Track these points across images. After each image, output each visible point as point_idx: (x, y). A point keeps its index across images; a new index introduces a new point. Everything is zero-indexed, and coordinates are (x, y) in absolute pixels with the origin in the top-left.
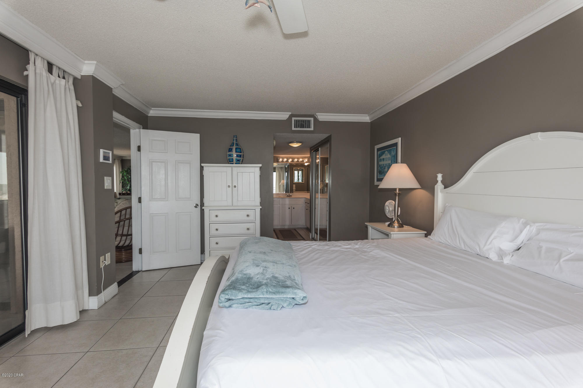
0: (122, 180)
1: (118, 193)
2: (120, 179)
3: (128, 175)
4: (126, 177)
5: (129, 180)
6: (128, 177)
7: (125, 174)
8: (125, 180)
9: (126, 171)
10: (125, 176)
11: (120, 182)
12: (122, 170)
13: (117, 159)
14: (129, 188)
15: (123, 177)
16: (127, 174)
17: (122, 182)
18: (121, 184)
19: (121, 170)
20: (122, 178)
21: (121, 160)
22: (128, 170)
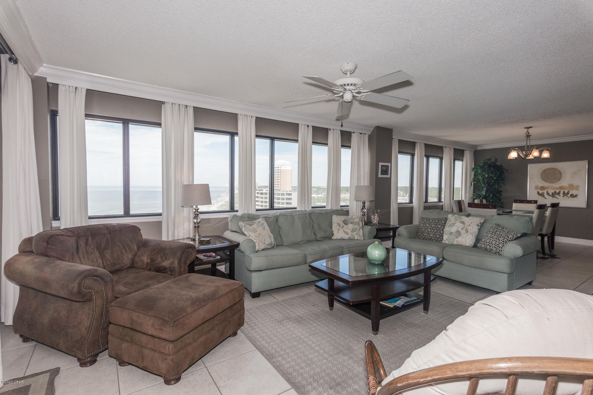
0: (474, 181)
1: (467, 202)
2: (472, 180)
3: (484, 173)
4: (481, 176)
5: (485, 181)
6: (485, 175)
7: (479, 171)
8: (479, 181)
9: (481, 167)
10: (480, 174)
11: (471, 184)
12: (475, 165)
13: (468, 150)
14: (484, 194)
15: (475, 175)
16: (482, 172)
17: (474, 184)
18: (472, 187)
19: (473, 167)
20: (474, 178)
21: (474, 152)
22: (484, 166)
